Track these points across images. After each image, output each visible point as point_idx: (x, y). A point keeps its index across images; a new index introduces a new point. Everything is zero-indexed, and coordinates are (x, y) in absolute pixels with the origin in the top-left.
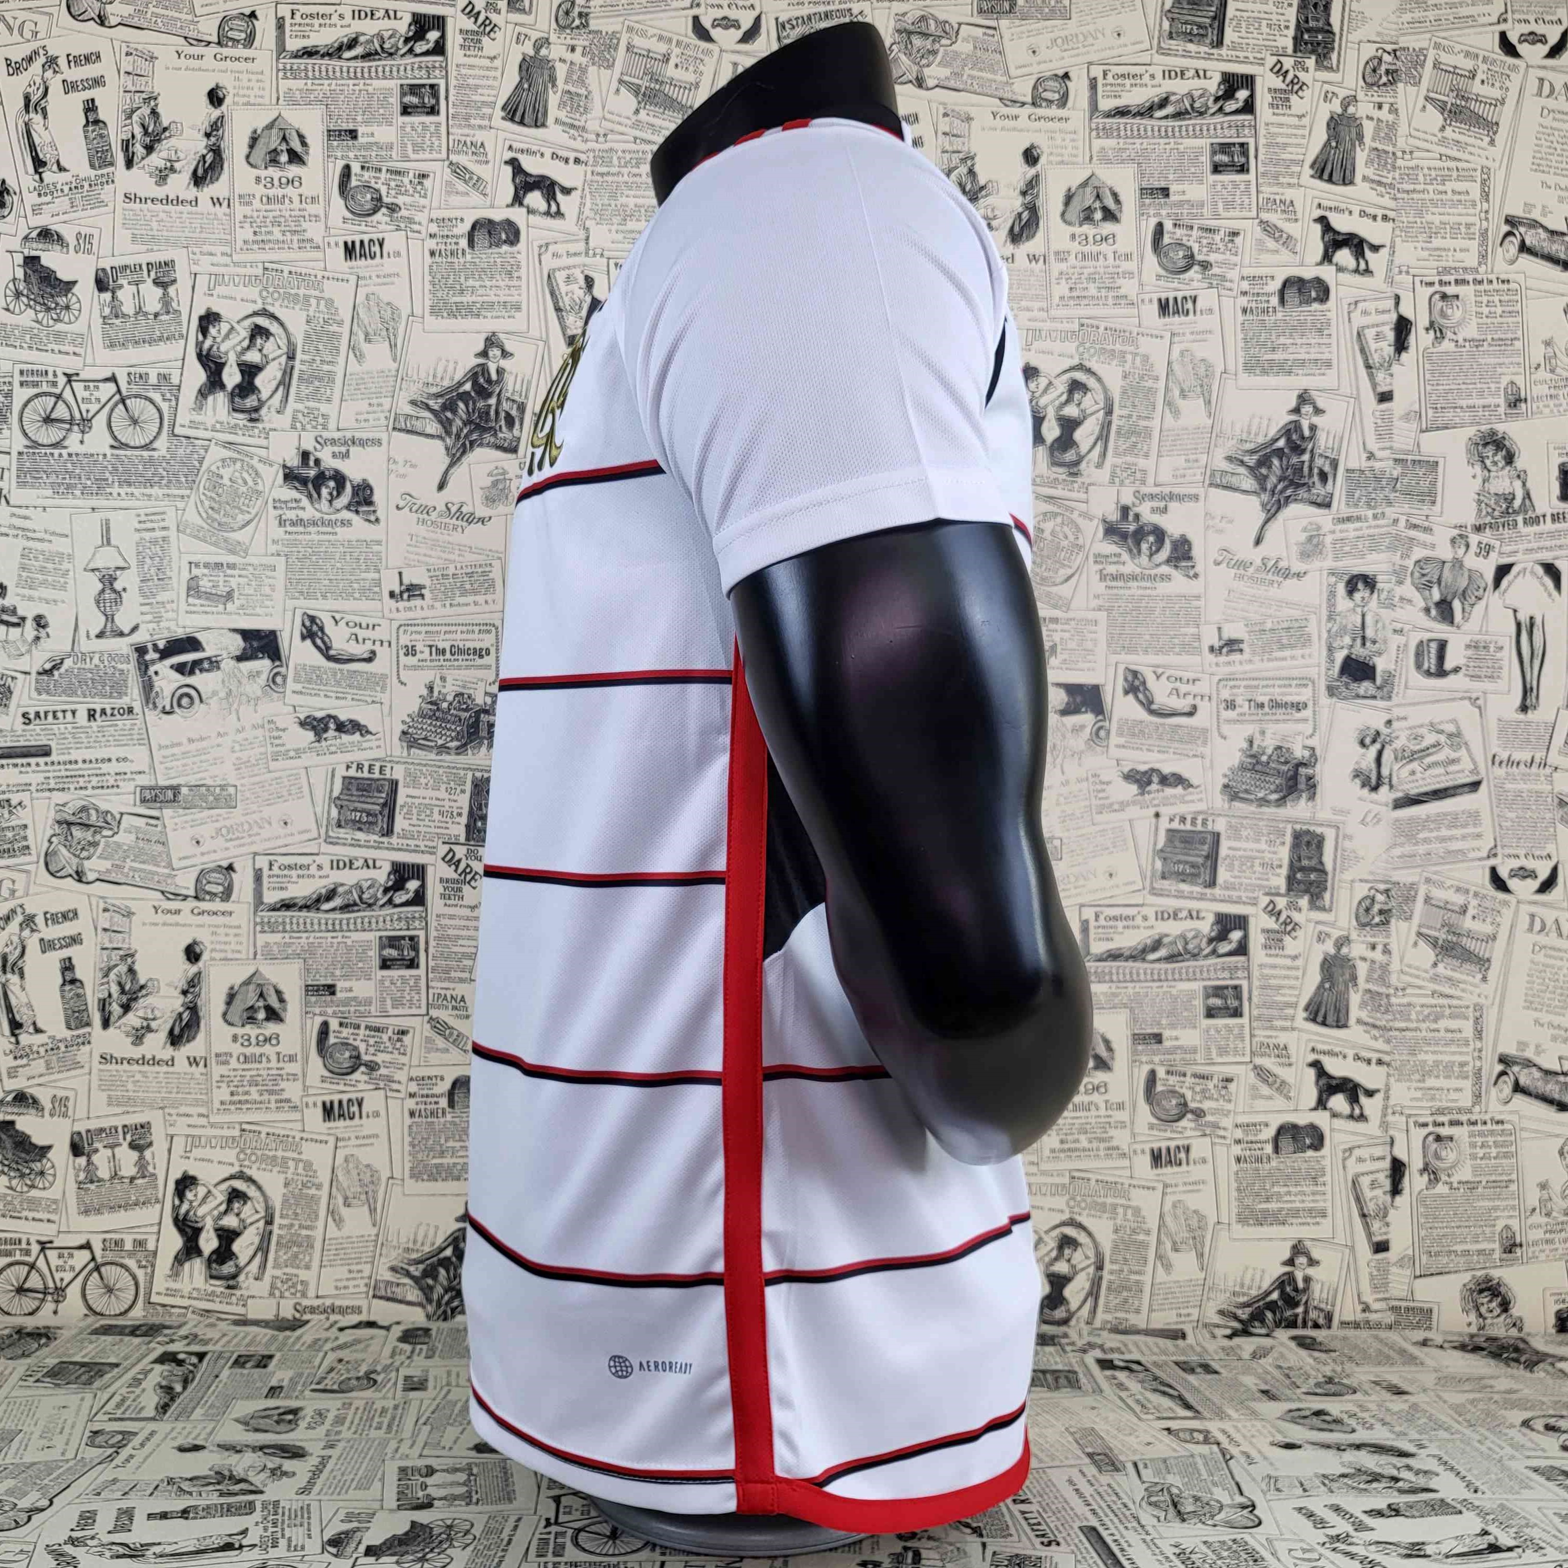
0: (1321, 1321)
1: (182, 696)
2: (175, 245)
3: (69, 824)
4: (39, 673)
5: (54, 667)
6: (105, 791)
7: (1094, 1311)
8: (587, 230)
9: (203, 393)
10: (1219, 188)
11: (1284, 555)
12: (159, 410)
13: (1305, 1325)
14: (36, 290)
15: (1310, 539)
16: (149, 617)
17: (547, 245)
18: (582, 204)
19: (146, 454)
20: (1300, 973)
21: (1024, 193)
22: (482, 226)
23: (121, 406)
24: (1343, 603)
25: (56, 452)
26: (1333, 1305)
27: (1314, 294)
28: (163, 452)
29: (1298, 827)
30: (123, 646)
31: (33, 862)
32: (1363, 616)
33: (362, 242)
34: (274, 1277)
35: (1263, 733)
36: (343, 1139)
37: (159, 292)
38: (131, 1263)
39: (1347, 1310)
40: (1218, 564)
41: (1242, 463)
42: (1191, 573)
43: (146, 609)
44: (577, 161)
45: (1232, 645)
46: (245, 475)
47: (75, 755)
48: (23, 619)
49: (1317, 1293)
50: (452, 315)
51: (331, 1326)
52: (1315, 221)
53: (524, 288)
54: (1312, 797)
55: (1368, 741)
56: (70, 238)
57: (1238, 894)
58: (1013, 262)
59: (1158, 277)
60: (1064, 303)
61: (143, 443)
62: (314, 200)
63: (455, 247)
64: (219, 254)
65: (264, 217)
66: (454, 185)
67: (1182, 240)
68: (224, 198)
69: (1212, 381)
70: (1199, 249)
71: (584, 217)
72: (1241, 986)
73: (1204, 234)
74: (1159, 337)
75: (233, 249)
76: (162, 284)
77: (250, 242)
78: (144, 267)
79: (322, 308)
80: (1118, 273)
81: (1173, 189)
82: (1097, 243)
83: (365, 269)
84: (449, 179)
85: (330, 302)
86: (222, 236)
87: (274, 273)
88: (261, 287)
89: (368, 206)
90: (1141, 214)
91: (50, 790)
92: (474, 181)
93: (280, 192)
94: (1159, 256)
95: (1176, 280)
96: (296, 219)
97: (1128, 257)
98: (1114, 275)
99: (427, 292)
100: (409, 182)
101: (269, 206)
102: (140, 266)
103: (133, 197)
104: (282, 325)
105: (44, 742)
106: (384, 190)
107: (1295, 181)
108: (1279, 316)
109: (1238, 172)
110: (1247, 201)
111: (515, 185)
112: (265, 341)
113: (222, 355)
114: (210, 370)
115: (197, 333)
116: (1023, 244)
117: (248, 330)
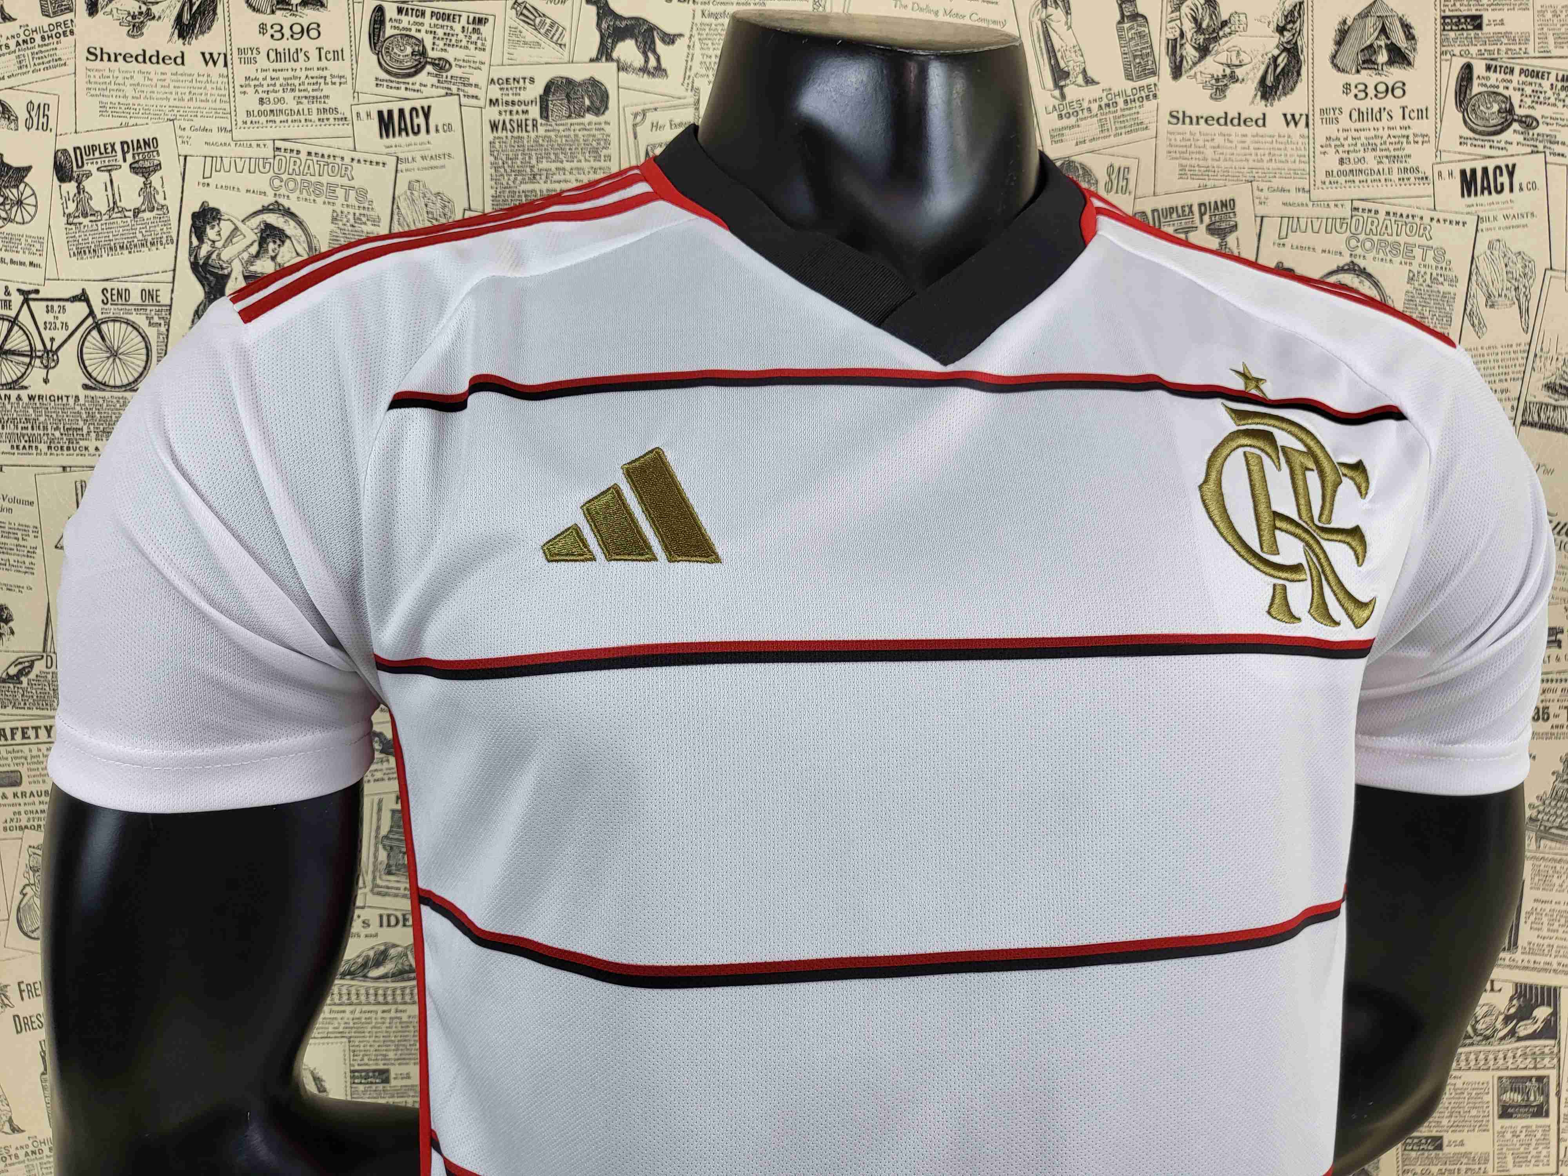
2: (157, 117)
4: (2, 680)
5: (21, 673)
8: (696, 91)
10: (1549, 15)
12: (144, 338)
17: (644, 113)
18: (690, 57)
21: (1281, 30)
22: (558, 87)
23: (95, 333)
25: (14, 394)
33: (401, 111)
37: (139, 180)
56: (20, 111)
57: (1548, 959)
58: (1264, 125)
59: (1462, 140)
60: (1332, 179)
61: (125, 382)
62: (337, 55)
63: (523, 117)
64: (215, 130)
65: (272, 79)
66: (521, 32)
67: (1498, 87)
68: (219, 54)
69: (1531, 281)
70: (1522, 101)
71: (692, 74)
72: (1548, 1077)
73: (1529, 79)
74: (1461, 224)
75: (234, 123)
76: (143, 170)
77: (256, 113)
78: (118, 147)
79: (352, 201)
80: (1408, 137)
81: (1487, 16)
82: (1380, 95)
83: (406, 149)
84: (515, 25)
85: (362, 193)
86: (218, 105)
87: (288, 155)
88: (271, 173)
89: (409, 64)
90: (1442, 53)
91: (21, 828)
92: (547, 27)
93: (293, 45)
94: (1464, 111)
95: (1488, 144)
96: (315, 80)
97: (1422, 114)
98: (1401, 139)
99: (487, 177)
100: (461, 29)
101: (279, 63)
102: (113, 146)
103: (98, 52)
104: (300, 223)
105: (12, 768)
106: (428, 41)
111: (601, 31)
112: (279, 246)
113: (225, 265)
114: (209, 285)
115: (190, 237)
116: (1279, 99)
117: (256, 231)
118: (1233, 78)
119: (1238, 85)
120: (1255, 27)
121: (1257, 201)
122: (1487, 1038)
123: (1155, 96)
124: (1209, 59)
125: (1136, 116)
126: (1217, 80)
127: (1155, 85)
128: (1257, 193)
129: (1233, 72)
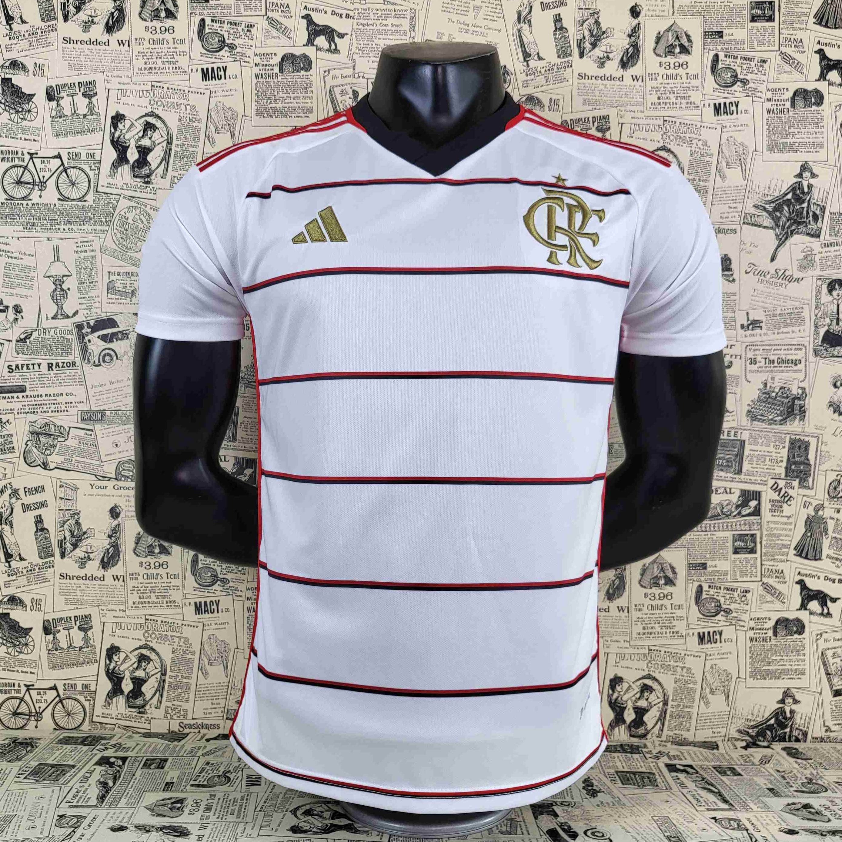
0: (800, 737)
1: (105, 355)
2: (95, 71)
3: (38, 434)
4: (17, 341)
5: (26, 337)
6: (60, 414)
7: (662, 729)
8: (354, 61)
9: (115, 166)
10: (755, 31)
11: (789, 267)
12: (88, 176)
13: (790, 741)
14: (9, 99)
15: (806, 257)
16: (84, 306)
17: (329, 71)
18: (351, 44)
19: (80, 204)
20: (792, 527)
21: (630, 36)
22: (288, 58)
23: (64, 174)
24: (826, 298)
25: (25, 203)
26: (808, 728)
27: (813, 100)
28: (91, 203)
29: (793, 437)
30: (68, 324)
31: (16, 457)
32: (838, 305)
33: (213, 69)
34: (166, 707)
35: (773, 379)
36: (208, 625)
37: (87, 101)
38: (81, 698)
39: (817, 730)
40: (747, 273)
41: (765, 209)
42: (731, 279)
43: (83, 301)
44: (348, 16)
45: (755, 324)
46: (142, 217)
47: (41, 391)
48: (7, 307)
49: (798, 720)
50: (270, 116)
51: (202, 738)
52: (816, 52)
53: (314, 98)
54: (802, 419)
55: (839, 384)
56: (30, 67)
57: (755, 478)
58: (622, 80)
59: (714, 90)
60: (655, 107)
61: (78, 197)
62: (182, 42)
63: (271, 72)
64: (123, 77)
65: (151, 53)
66: (270, 31)
67: (730, 65)
68: (126, 41)
69: (747, 156)
70: (741, 72)
71: (352, 52)
72: (756, 534)
73: (745, 62)
74: (714, 129)
75: (132, 73)
76: (88, 96)
77: (143, 69)
78: (77, 85)
79: (188, 111)
80: (689, 87)
81: (725, 32)
82: (676, 68)
83: (215, 86)
84: (267, 28)
85: (193, 108)
86: (125, 65)
87: (158, 89)
88: (150, 98)
89: (217, 46)
90: (704, 49)
91: (26, 413)
92: (283, 29)
93: (161, 37)
94: (715, 76)
95: (726, 92)
96: (171, 54)
97: (695, 77)
98: (686, 89)
99: (254, 101)
100: (242, 30)
101: (154, 45)
102: (74, 84)
103: (68, 40)
104: (163, 122)
105: (22, 384)
106: (226, 35)
107: (804, 26)
108: (791, 114)
109: (768, 21)
110: (773, 39)
111: (308, 32)
112: (153, 132)
113: (127, 141)
114: (119, 151)
115: (111, 127)
116: (629, 69)
117: (142, 125)
118: (608, 58)
119: (610, 61)
121: (619, 116)
122: (727, 516)
123: (571, 66)
124: (597, 49)
125: (563, 75)
126: (601, 59)
127: (571, 61)
128: (619, 112)
129: (608, 56)
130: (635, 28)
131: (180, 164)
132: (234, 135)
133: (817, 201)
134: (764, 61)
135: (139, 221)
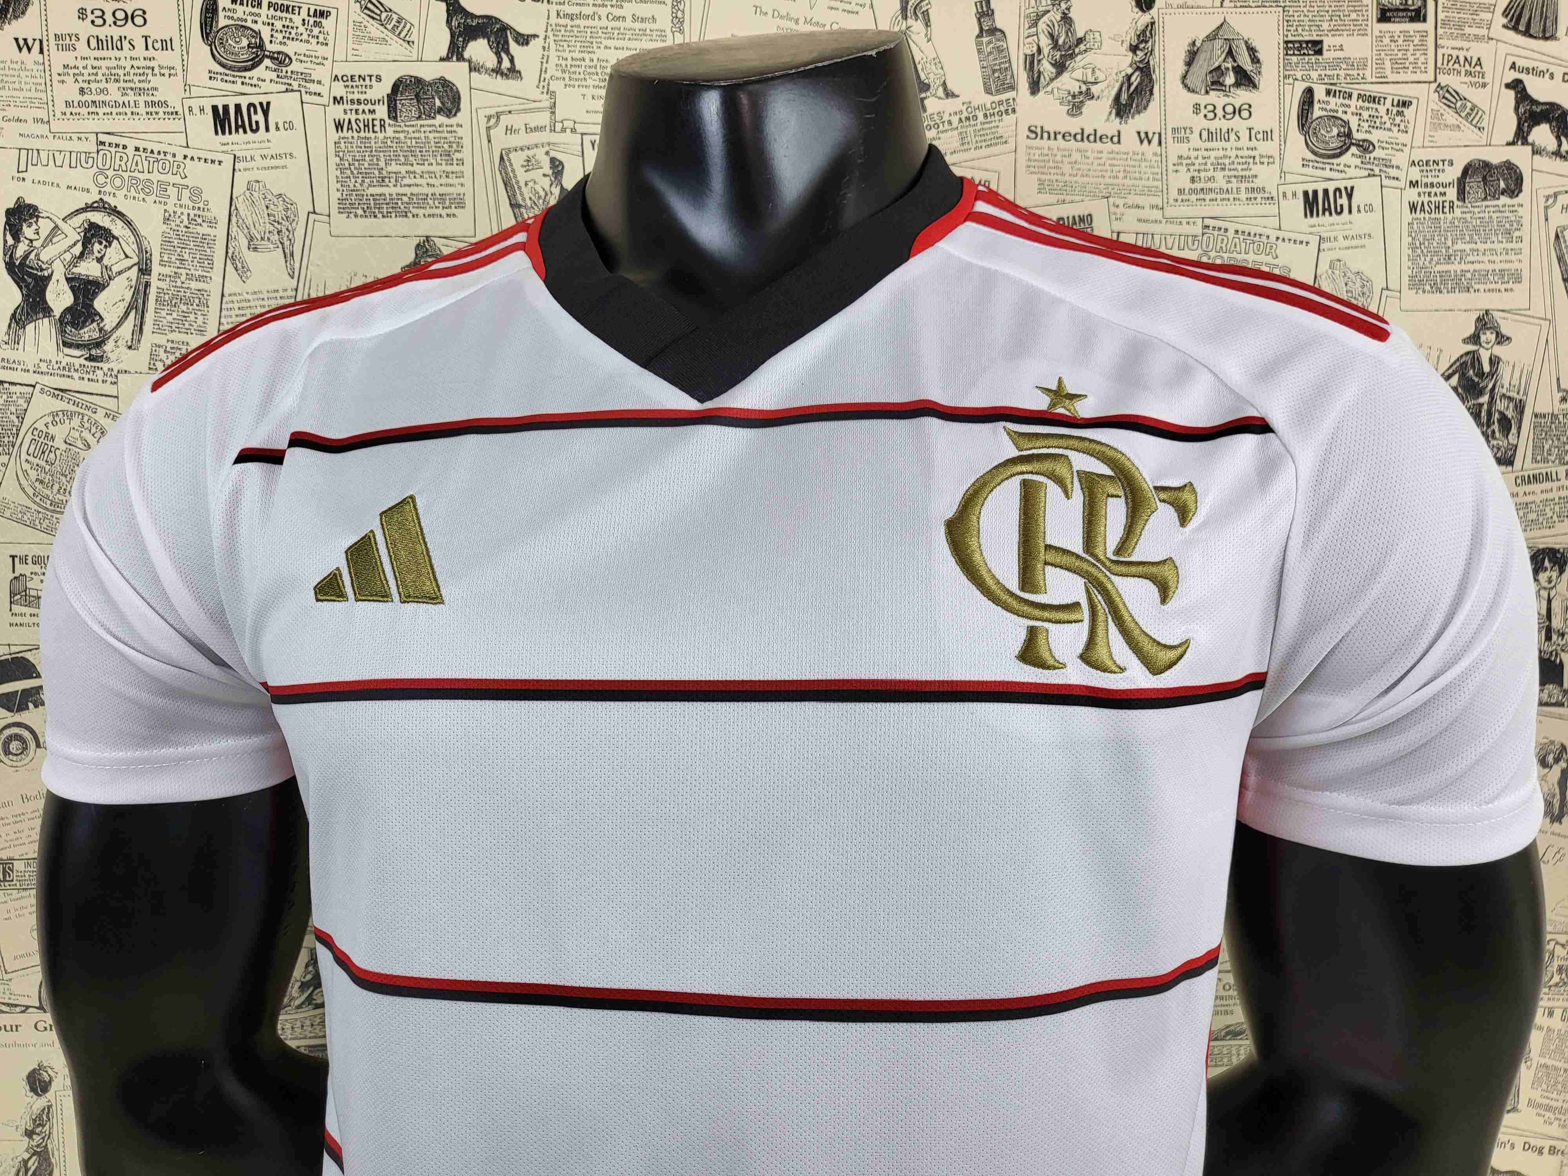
8: (552, 94)
9: (19, 320)
10: (1386, 41)
17: (498, 116)
18: (545, 58)
21: (1134, 49)
22: (407, 86)
27: (1502, 184)
32: (1549, 601)
33: (238, 107)
46: (86, 435)
50: (370, 212)
52: (1508, 86)
53: (468, 174)
55: (1550, 759)
58: (1119, 142)
59: (1305, 163)
60: (1184, 197)
62: (166, 45)
63: (371, 117)
64: (30, 121)
65: (93, 68)
66: (365, 27)
67: (1337, 111)
68: (34, 40)
69: (1369, 300)
70: (1359, 125)
71: (548, 76)
73: (1366, 104)
74: (1304, 244)
75: (51, 114)
77: (76, 104)
79: (185, 200)
80: (1254, 157)
81: (1327, 42)
82: (1228, 117)
83: (244, 147)
84: (359, 19)
85: (196, 193)
86: (33, 94)
87: (113, 150)
88: (95, 169)
89: (245, 56)
92: (394, 23)
93: (116, 32)
94: (1306, 134)
95: (1328, 167)
96: (141, 71)
97: (1267, 135)
98: (1248, 160)
99: (333, 180)
100: (301, 22)
101: (101, 51)
104: (129, 223)
106: (266, 33)
107: (1484, 32)
108: (1458, 212)
109: (1412, 20)
110: (1422, 59)
111: (451, 29)
112: (106, 247)
113: (44, 267)
114: (27, 287)
115: (5, 235)
116: (1133, 117)
117: (79, 230)
118: (1089, 95)
119: (1093, 102)
120: (1108, 45)
121: (1113, 217)
123: (1014, 111)
124: (1066, 76)
125: (996, 130)
126: (1074, 96)
127: (1014, 99)
128: (1113, 209)
129: (1088, 89)
130: (1144, 32)
131: (170, 318)
132: (292, 255)
133: (1508, 390)
134: (1405, 104)
135: (79, 444)
